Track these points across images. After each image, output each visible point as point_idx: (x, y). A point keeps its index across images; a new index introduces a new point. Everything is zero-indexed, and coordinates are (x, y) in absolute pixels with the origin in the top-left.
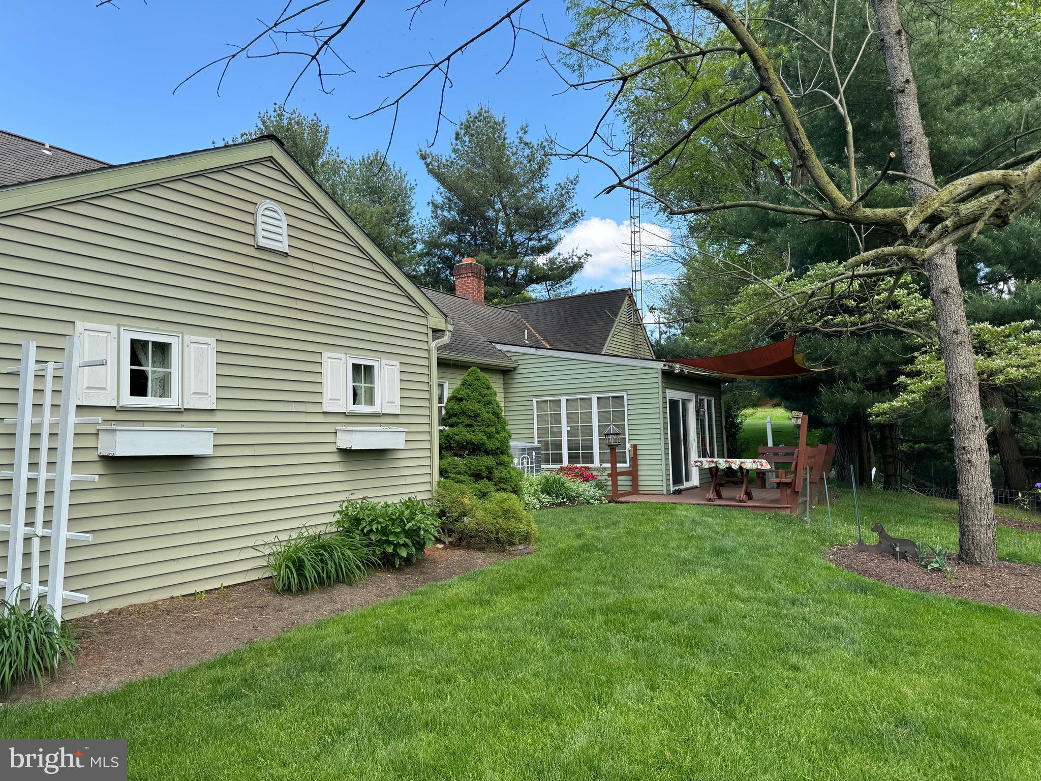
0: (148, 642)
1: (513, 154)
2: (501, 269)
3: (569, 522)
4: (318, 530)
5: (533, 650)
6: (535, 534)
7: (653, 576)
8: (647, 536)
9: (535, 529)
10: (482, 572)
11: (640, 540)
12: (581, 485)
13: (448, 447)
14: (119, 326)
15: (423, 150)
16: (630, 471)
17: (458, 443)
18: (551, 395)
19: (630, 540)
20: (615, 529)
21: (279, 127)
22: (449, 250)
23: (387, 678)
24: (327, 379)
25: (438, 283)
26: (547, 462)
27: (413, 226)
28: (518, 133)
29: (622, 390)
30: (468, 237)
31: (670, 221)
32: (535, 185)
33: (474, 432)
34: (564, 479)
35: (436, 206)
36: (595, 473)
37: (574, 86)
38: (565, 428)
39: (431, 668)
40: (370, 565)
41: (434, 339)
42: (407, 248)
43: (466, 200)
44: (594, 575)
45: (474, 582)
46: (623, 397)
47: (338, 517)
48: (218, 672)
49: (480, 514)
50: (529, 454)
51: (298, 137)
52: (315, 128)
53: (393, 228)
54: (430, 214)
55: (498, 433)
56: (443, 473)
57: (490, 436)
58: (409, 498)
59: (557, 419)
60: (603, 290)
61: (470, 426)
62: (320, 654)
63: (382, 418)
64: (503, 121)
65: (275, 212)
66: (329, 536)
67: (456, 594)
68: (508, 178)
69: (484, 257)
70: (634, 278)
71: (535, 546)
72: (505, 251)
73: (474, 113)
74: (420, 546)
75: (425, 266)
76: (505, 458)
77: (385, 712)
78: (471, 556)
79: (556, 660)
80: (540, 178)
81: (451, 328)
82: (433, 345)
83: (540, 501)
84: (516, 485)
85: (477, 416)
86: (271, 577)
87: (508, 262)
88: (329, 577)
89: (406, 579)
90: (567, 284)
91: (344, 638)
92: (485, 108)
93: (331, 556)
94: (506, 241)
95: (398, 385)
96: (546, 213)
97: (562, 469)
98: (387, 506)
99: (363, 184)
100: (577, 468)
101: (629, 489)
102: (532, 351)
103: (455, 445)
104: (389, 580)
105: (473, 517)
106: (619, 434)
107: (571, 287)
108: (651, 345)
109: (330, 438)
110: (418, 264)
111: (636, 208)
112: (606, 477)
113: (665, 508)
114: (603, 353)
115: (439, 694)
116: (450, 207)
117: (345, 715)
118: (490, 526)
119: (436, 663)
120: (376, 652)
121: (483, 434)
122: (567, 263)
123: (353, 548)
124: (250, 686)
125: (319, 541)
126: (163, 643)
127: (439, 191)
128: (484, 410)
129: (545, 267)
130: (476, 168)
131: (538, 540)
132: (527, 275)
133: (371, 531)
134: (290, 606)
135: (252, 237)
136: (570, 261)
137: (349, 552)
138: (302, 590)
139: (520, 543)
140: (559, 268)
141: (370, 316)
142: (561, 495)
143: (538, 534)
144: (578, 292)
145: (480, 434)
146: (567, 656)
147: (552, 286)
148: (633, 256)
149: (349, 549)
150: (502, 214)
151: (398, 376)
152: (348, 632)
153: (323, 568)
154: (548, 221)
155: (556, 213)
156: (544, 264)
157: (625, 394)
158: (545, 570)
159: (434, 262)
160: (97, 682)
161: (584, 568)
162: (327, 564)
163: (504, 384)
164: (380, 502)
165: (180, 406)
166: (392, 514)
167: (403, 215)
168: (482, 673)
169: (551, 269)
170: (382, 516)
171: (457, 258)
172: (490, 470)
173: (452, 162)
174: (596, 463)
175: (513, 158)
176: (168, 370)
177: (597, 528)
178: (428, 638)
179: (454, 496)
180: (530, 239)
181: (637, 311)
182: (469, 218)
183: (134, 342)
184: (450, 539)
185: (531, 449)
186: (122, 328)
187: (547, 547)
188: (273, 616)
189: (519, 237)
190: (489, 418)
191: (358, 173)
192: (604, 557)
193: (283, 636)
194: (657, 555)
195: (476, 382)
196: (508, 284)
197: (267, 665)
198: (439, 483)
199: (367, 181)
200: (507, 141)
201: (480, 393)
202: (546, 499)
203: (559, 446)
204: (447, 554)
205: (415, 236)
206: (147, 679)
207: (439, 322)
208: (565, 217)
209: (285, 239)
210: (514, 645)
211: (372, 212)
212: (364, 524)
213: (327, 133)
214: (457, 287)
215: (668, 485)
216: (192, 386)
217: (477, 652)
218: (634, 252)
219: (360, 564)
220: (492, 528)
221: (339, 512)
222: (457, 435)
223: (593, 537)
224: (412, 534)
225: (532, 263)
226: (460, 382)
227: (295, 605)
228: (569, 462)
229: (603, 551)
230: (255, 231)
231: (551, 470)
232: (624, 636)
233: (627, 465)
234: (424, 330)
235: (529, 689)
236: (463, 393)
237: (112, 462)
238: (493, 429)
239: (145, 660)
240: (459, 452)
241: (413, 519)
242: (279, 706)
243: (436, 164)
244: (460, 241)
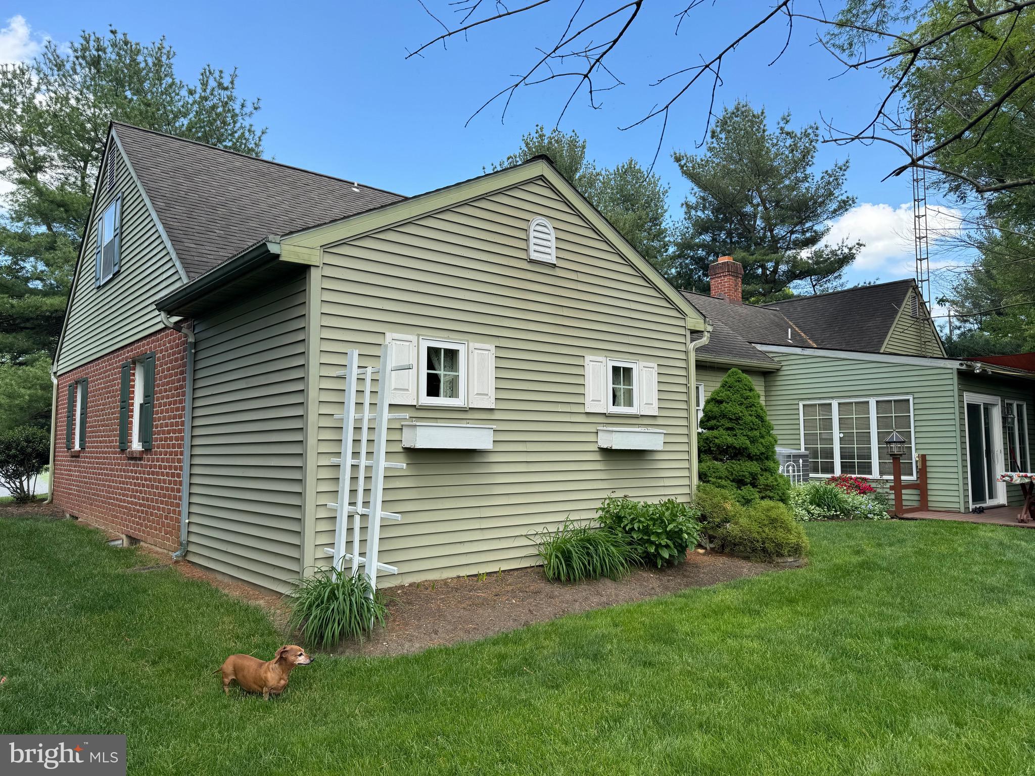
0: (441, 616)
1: (773, 145)
2: (759, 266)
3: (844, 537)
4: (583, 524)
5: (812, 666)
6: (806, 547)
7: (951, 602)
8: (942, 558)
9: (806, 541)
10: (749, 581)
11: (933, 562)
12: (856, 497)
13: (706, 450)
14: (418, 335)
15: (677, 152)
16: (918, 484)
17: (718, 446)
18: (820, 398)
19: (921, 561)
20: (901, 547)
21: (541, 146)
22: (703, 251)
23: (658, 674)
24: (589, 381)
25: (690, 284)
26: (816, 470)
27: (666, 230)
28: (779, 124)
29: (907, 393)
30: (723, 236)
31: (962, 201)
32: (799, 175)
33: (736, 435)
34: (837, 490)
35: (689, 207)
36: (873, 485)
37: (854, 66)
38: (837, 435)
39: (702, 670)
40: (632, 563)
41: (692, 340)
42: (659, 252)
43: (722, 198)
44: (878, 595)
45: (740, 591)
46: (908, 400)
47: (600, 513)
48: (502, 649)
49: (743, 521)
50: (797, 462)
51: (558, 154)
52: (573, 144)
53: (646, 234)
54: (683, 216)
55: (762, 437)
56: (702, 476)
57: (753, 441)
58: (669, 500)
59: (827, 424)
60: (878, 283)
61: (731, 429)
62: (591, 643)
63: (641, 419)
64: (762, 113)
65: (545, 226)
66: (592, 531)
67: (722, 601)
68: (768, 171)
69: (741, 254)
70: (919, 267)
71: (806, 560)
72: (764, 247)
73: (731, 108)
74: (682, 548)
75: (677, 268)
76: (771, 464)
77: (658, 707)
78: (735, 564)
79: (839, 679)
80: (804, 167)
81: (710, 328)
82: (691, 346)
83: (809, 512)
84: (783, 494)
85: (738, 419)
86: (542, 566)
87: (767, 258)
88: (595, 571)
89: (668, 581)
90: (836, 278)
91: (613, 631)
92: (743, 103)
93: (596, 550)
94: (765, 236)
95: (655, 387)
96: (810, 203)
97: (834, 479)
98: (646, 506)
99: (617, 193)
100: (851, 479)
101: (916, 504)
102: (798, 351)
103: (715, 449)
104: (651, 579)
105: (736, 523)
106: (904, 442)
107: (841, 281)
108: (941, 342)
109: (592, 438)
110: (670, 267)
111: (921, 191)
112: (888, 490)
113: (964, 529)
114: (882, 351)
115: (711, 698)
116: (704, 207)
117: (619, 705)
118: (755, 535)
119: (707, 666)
120: (645, 647)
121: (746, 438)
122: (836, 255)
123: (616, 545)
124: (530, 664)
125: (584, 534)
126: (453, 617)
127: (693, 192)
128: (746, 413)
129: (810, 261)
130: (732, 164)
131: (810, 554)
132: (789, 271)
133: (632, 529)
134: (561, 595)
135: (525, 252)
136: (839, 252)
137: (612, 548)
138: (570, 580)
139: (790, 556)
140: (826, 260)
141: (629, 320)
142: (834, 507)
143: (809, 547)
144: (849, 286)
145: (743, 438)
146: (851, 676)
147: (818, 280)
148: (918, 243)
149: (612, 544)
150: (760, 208)
151: (655, 378)
152: (616, 625)
153: (589, 561)
154: (813, 212)
155: (823, 202)
156: (808, 258)
157: (911, 398)
158: (819, 585)
159: (686, 264)
160: (402, 645)
161: (865, 587)
162: (592, 557)
163: (765, 387)
164: (639, 502)
165: (466, 406)
166: (653, 514)
167: (656, 220)
168: (756, 682)
169: (817, 263)
170: (643, 516)
171: (711, 258)
172: (754, 476)
173: (708, 161)
174: (875, 474)
175: (774, 150)
176: (457, 374)
177: (879, 545)
178: (696, 640)
179: (715, 500)
180: (792, 232)
181: (923, 304)
182: (725, 215)
183: (430, 349)
184: (712, 546)
185: (797, 457)
186: (421, 338)
187: (820, 561)
188: (546, 602)
189: (780, 231)
190: (752, 422)
191: (613, 182)
192: (890, 577)
193: (557, 621)
194: (955, 579)
195: (738, 384)
196: (767, 282)
197: (543, 647)
198: (698, 487)
199: (621, 190)
200: (766, 133)
201: (742, 395)
202: (816, 511)
203: (829, 454)
204: (709, 560)
205: (667, 239)
206: (442, 647)
207: (698, 323)
208: (833, 206)
209: (553, 251)
210: (791, 659)
211: (625, 219)
212: (626, 522)
213: (584, 147)
214: (712, 287)
215: (967, 502)
216: (475, 388)
217: (749, 661)
218: (920, 238)
219: (624, 562)
220: (758, 537)
221: (601, 509)
222: (717, 438)
223: (875, 555)
224: (675, 536)
225: (795, 258)
226: (719, 385)
227: (565, 594)
228: (842, 472)
229: (888, 570)
230: (528, 246)
231: (819, 479)
232: (919, 664)
233: (914, 477)
234: (682, 331)
235: (809, 705)
236: (723, 395)
237: (413, 453)
238: (757, 433)
239: (440, 631)
240: (719, 457)
241: (674, 520)
242: (557, 687)
243: (691, 165)
244: (714, 240)
